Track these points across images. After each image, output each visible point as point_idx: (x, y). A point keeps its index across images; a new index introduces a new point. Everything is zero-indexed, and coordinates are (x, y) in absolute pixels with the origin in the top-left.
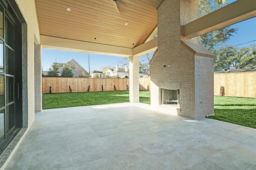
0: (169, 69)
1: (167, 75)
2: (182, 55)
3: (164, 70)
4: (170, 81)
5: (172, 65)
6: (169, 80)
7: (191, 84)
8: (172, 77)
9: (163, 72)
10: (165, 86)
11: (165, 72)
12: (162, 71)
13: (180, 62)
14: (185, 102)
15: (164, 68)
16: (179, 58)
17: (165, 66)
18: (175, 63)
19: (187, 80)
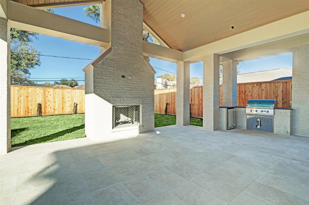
0: (129, 81)
1: (126, 89)
2: (144, 70)
3: (121, 81)
4: (131, 96)
5: (133, 78)
6: (128, 95)
7: (152, 100)
8: (133, 92)
9: (120, 83)
10: (124, 103)
11: (123, 85)
12: (118, 82)
13: (142, 77)
14: (147, 117)
15: (122, 79)
16: (141, 72)
17: (123, 77)
18: (137, 76)
19: (149, 96)
